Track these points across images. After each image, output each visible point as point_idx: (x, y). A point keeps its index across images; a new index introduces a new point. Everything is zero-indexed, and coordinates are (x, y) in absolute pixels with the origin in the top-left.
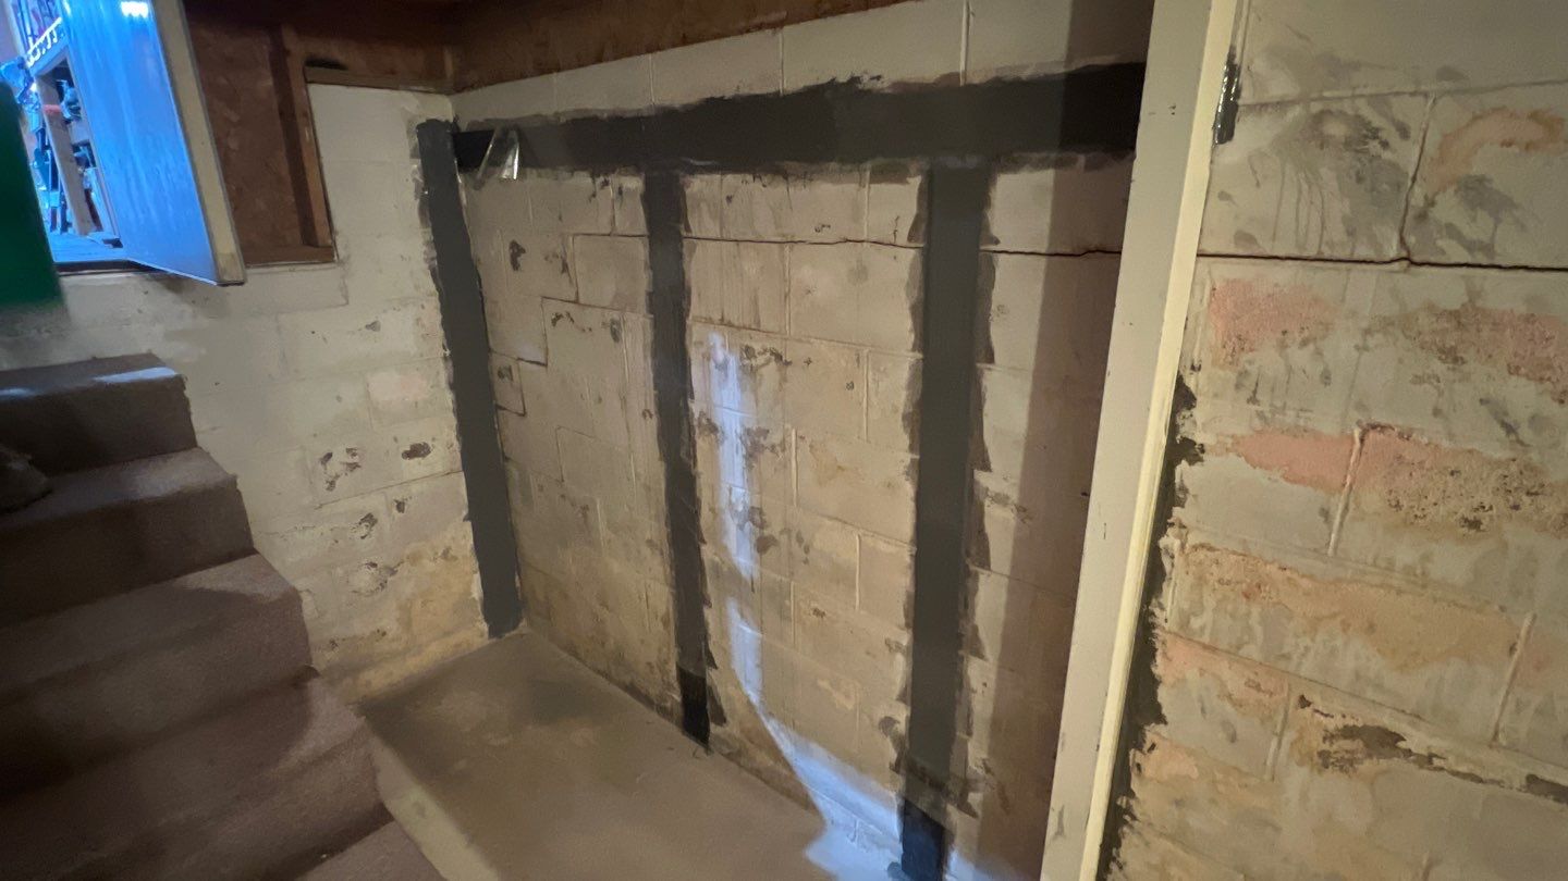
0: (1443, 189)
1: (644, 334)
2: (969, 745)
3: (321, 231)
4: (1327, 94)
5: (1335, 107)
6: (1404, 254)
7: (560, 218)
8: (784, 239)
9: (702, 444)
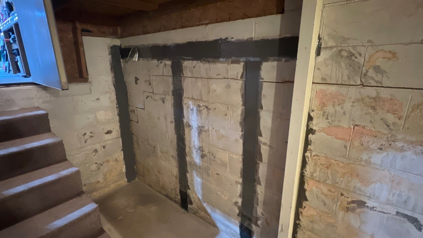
0: (370, 68)
1: (171, 101)
2: (258, 208)
3: (85, 74)
4: (342, 45)
5: (344, 48)
6: (362, 83)
7: (149, 71)
8: (209, 78)
9: (187, 130)
